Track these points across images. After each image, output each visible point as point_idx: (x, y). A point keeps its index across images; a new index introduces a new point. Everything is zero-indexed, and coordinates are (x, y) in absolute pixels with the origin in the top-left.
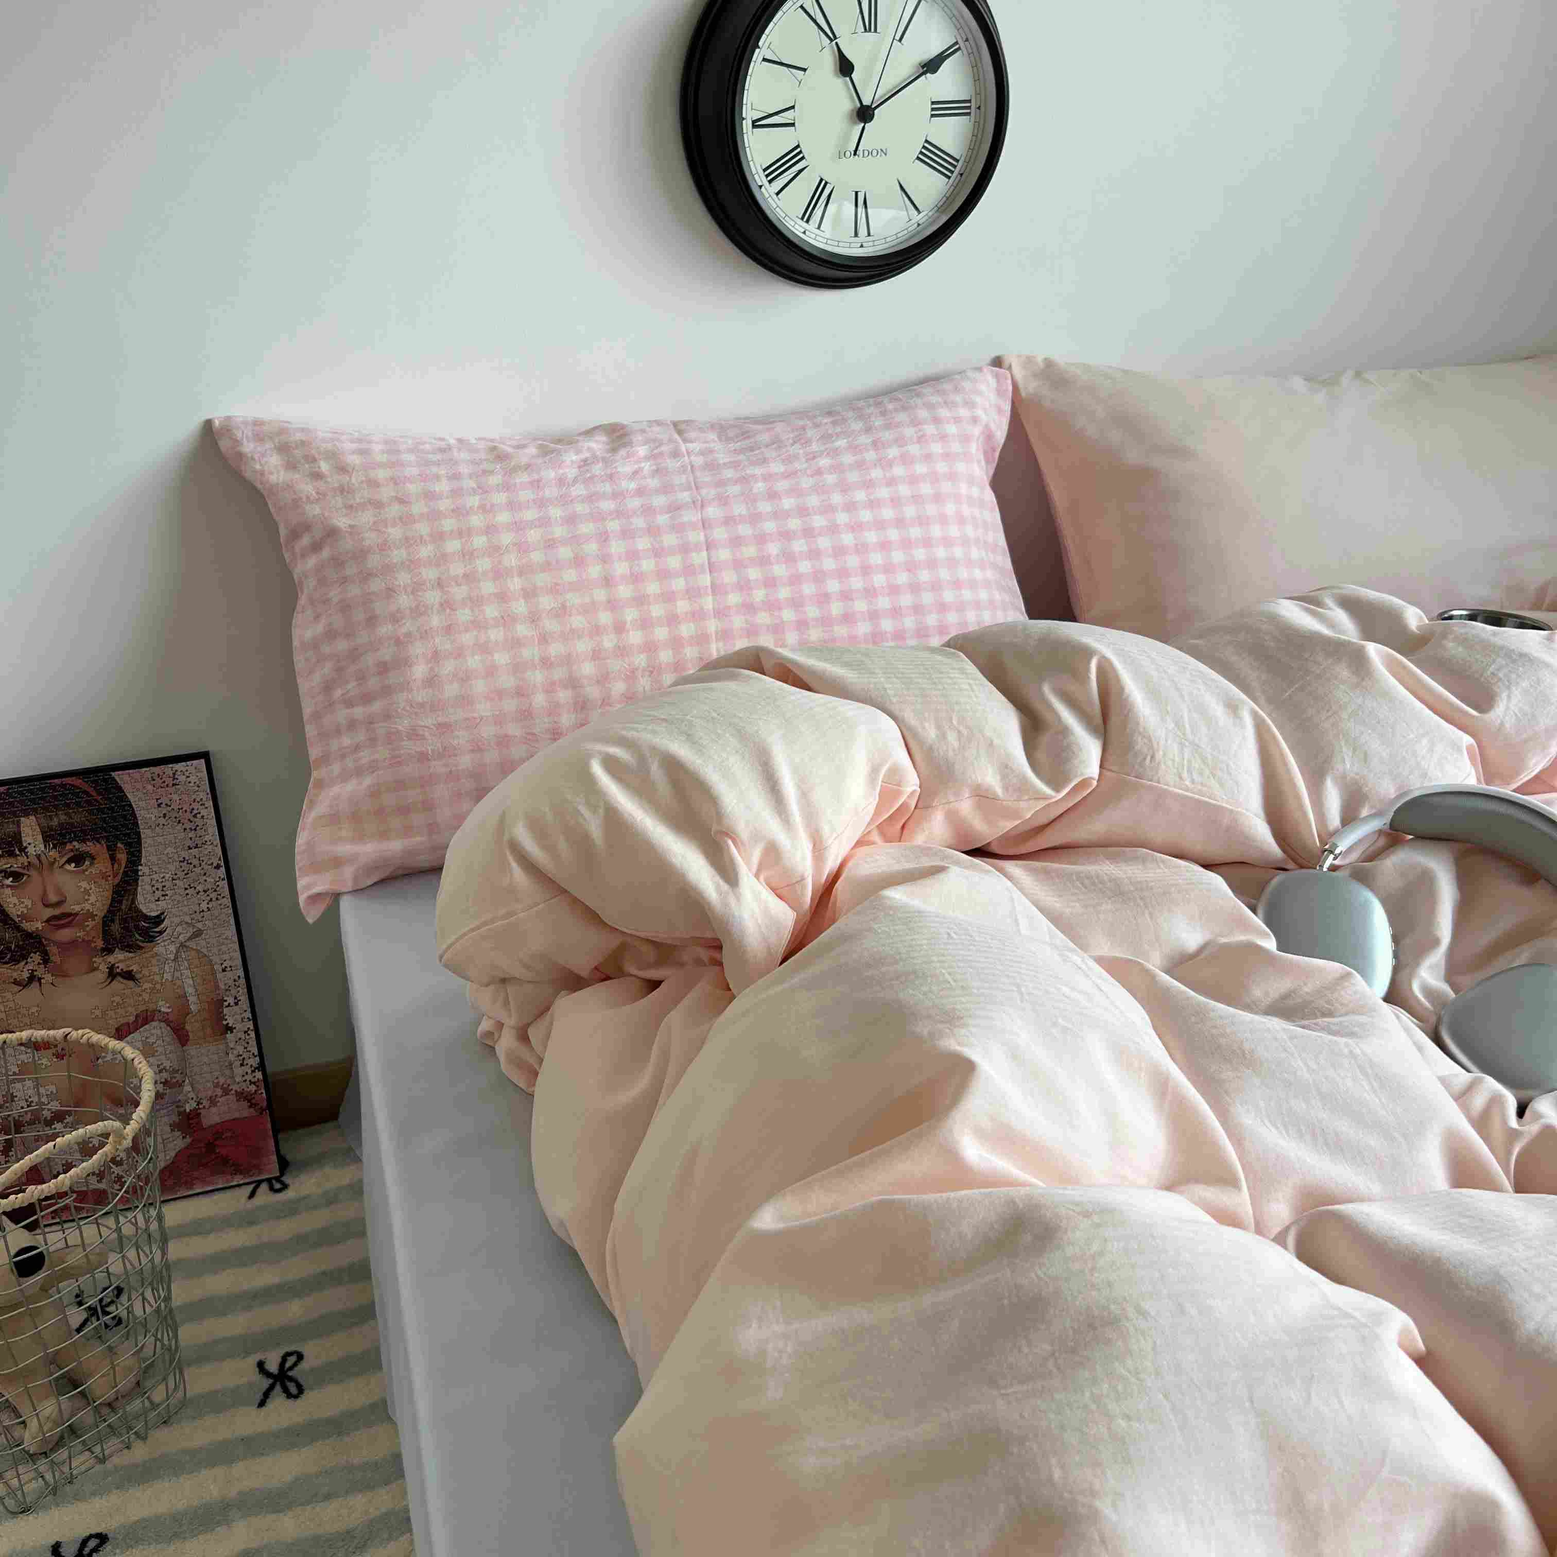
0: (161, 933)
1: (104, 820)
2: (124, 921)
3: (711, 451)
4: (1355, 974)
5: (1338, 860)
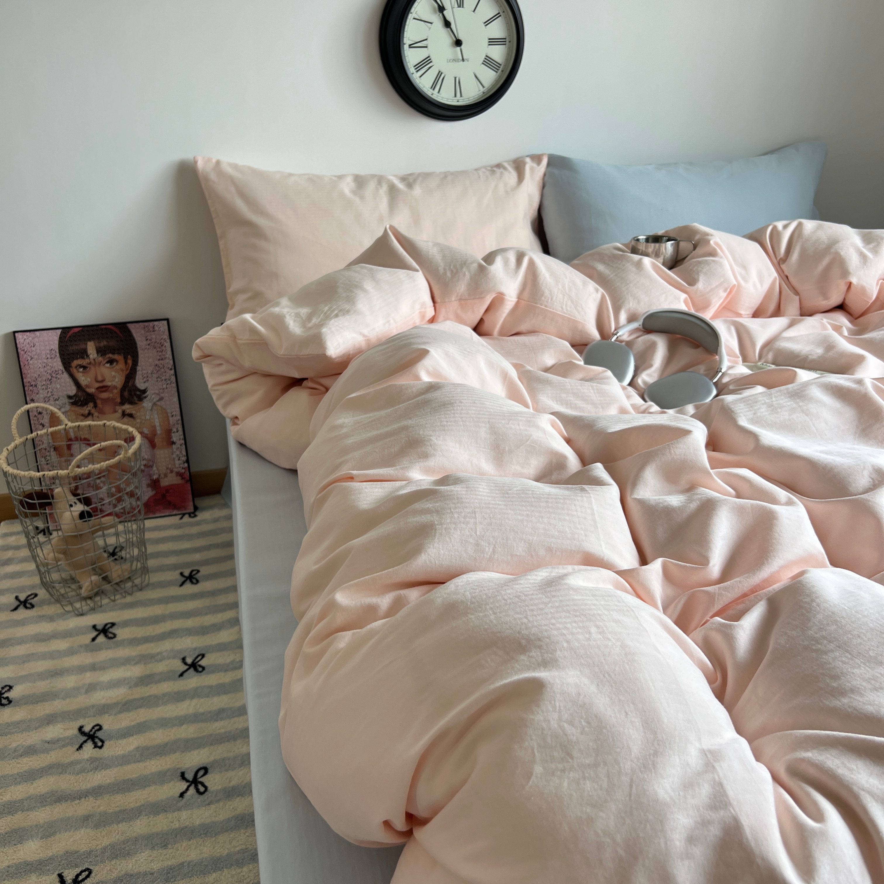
0: (145, 397)
1: (123, 345)
2: (130, 391)
4: (609, 370)
5: (620, 339)
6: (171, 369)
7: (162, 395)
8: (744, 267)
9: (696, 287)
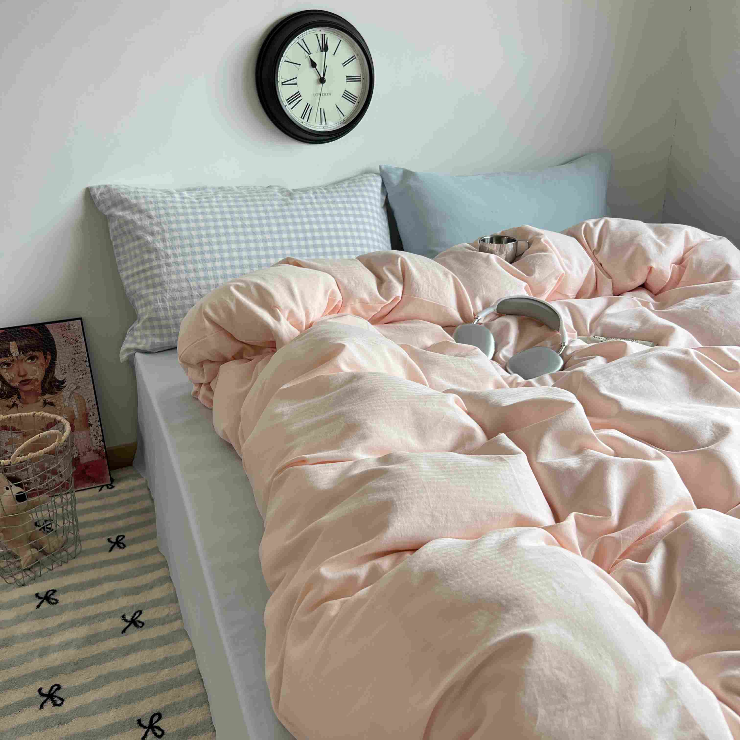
0: (64, 387)
1: (42, 343)
2: (50, 382)
4: (478, 348)
5: (480, 322)
6: (86, 361)
7: (79, 384)
8: (568, 258)
9: (533, 276)
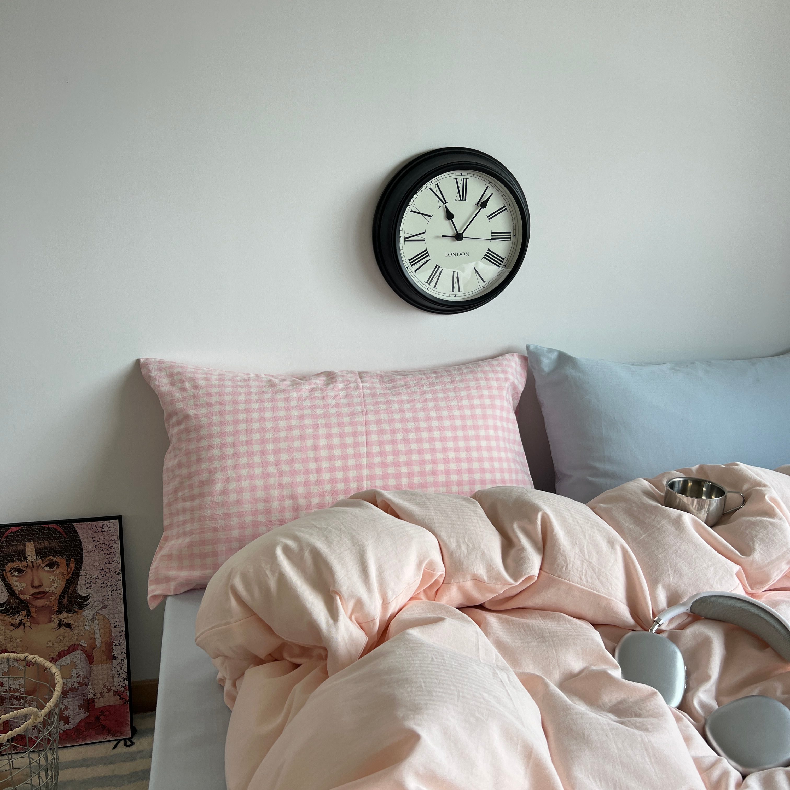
1: (66, 546)
2: (69, 597)
3: (375, 388)
4: (659, 693)
5: (663, 627)
9: (751, 557)
